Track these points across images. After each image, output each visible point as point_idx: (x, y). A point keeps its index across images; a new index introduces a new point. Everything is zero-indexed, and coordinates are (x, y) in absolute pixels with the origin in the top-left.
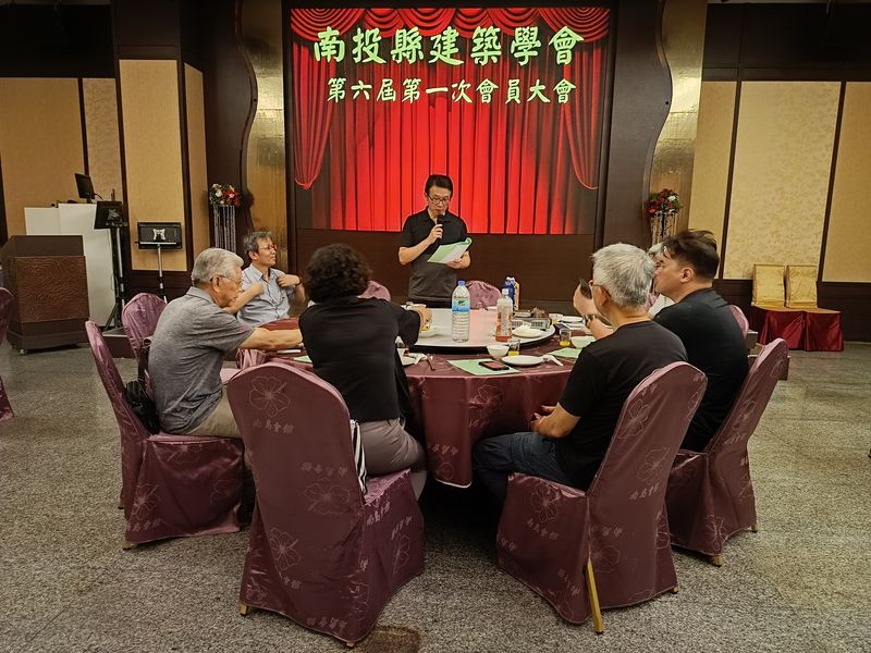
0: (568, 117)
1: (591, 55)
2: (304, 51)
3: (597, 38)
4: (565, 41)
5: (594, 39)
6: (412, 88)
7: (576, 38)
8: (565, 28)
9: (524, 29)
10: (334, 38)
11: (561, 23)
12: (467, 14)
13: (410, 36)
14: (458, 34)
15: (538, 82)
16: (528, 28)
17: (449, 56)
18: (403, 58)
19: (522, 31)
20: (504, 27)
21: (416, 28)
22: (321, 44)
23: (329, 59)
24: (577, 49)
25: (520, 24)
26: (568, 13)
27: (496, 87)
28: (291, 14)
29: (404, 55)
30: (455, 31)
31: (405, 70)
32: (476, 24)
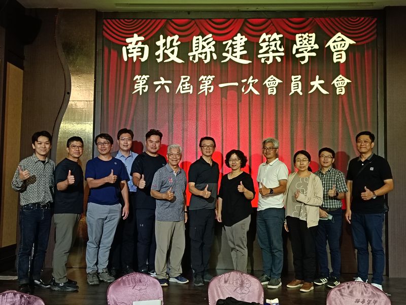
0: (346, 106)
1: (363, 55)
2: (114, 53)
3: (367, 41)
4: (340, 44)
5: (365, 42)
6: (206, 83)
7: (349, 41)
8: (339, 34)
9: (303, 35)
10: (140, 43)
11: (335, 30)
12: (254, 24)
13: (205, 41)
14: (246, 39)
15: (317, 77)
16: (307, 34)
17: (239, 57)
18: (199, 58)
19: (302, 37)
20: (286, 33)
21: (210, 35)
22: (128, 48)
23: (135, 60)
24: (350, 50)
25: (300, 31)
26: (341, 21)
27: (280, 81)
28: (104, 24)
29: (200, 56)
30: (244, 37)
31: (200, 68)
32: (262, 31)
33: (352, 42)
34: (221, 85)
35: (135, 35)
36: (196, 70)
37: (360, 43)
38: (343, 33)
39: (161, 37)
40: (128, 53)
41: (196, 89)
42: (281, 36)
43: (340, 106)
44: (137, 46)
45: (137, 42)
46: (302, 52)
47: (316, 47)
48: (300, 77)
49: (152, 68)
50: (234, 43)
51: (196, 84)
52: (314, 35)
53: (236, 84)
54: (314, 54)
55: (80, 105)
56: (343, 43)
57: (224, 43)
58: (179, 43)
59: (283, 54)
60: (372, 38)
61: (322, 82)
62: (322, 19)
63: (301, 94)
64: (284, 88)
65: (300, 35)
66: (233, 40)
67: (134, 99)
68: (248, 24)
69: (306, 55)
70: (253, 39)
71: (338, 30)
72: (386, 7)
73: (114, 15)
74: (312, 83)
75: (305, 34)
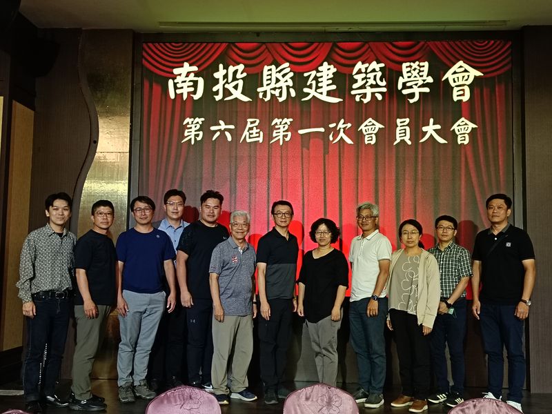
0: (471, 160)
2: (157, 88)
3: (499, 72)
4: (462, 76)
5: (495, 74)
6: (282, 128)
7: (474, 73)
8: (461, 63)
9: (412, 64)
10: (192, 75)
11: (455, 58)
12: (346, 48)
13: (280, 72)
14: (335, 70)
15: (432, 121)
16: (417, 63)
17: (325, 93)
18: (272, 95)
19: (410, 66)
20: (389, 62)
21: (287, 64)
22: (176, 81)
23: (185, 97)
24: (475, 85)
25: (408, 59)
26: (464, 46)
27: (381, 126)
28: (143, 49)
29: (273, 92)
30: (332, 67)
31: (273, 109)
32: (356, 59)
33: (479, 74)
34: (301, 132)
35: (186, 64)
36: (268, 111)
37: (489, 76)
38: (467, 61)
39: (221, 66)
40: (176, 88)
41: (269, 136)
42: (382, 65)
43: (463, 159)
44: (188, 79)
45: (188, 74)
46: (411, 87)
47: (430, 80)
48: (407, 120)
49: (208, 108)
50: (319, 75)
51: (268, 129)
52: (426, 64)
53: (322, 130)
54: (427, 90)
55: (111, 158)
56: (466, 74)
57: (306, 75)
58: (245, 74)
59: (384, 90)
60: (506, 68)
61: (438, 127)
62: (438, 43)
63: (409, 143)
64: (386, 135)
65: (408, 64)
66: (318, 71)
67: (184, 149)
68: (337, 50)
69: (416, 90)
70: (345, 70)
71: (458, 57)
72: (525, 27)
73: (158, 37)
74: (424, 129)
75: (414, 62)
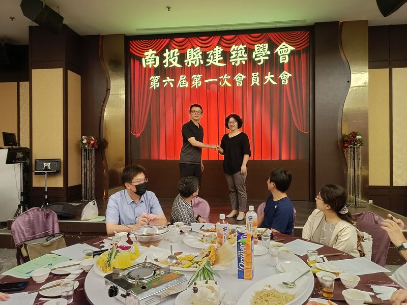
0: (289, 92)
1: (300, 57)
2: (137, 63)
4: (284, 50)
5: (301, 48)
6: (197, 80)
8: (284, 43)
10: (154, 55)
12: (227, 39)
13: (195, 52)
14: (222, 50)
15: (269, 73)
17: (217, 61)
19: (259, 46)
20: (248, 44)
21: (199, 48)
22: (146, 59)
23: (150, 67)
24: (291, 54)
25: (257, 42)
26: (285, 35)
27: (245, 77)
28: (130, 43)
29: (192, 62)
30: (220, 48)
31: (192, 70)
33: (293, 48)
34: (206, 81)
35: (150, 50)
36: (190, 72)
37: (297, 49)
39: (167, 50)
40: (146, 62)
41: (191, 84)
42: (245, 46)
43: (285, 92)
44: (151, 57)
46: (259, 57)
47: (269, 53)
48: (258, 73)
49: (161, 71)
50: (214, 52)
51: (190, 81)
52: (267, 45)
53: (216, 80)
58: (178, 54)
59: (246, 59)
61: (273, 76)
62: (272, 34)
63: (258, 85)
64: (247, 81)
67: (151, 92)
68: (223, 40)
69: (262, 58)
70: (227, 50)
71: (283, 40)
75: (261, 44)
